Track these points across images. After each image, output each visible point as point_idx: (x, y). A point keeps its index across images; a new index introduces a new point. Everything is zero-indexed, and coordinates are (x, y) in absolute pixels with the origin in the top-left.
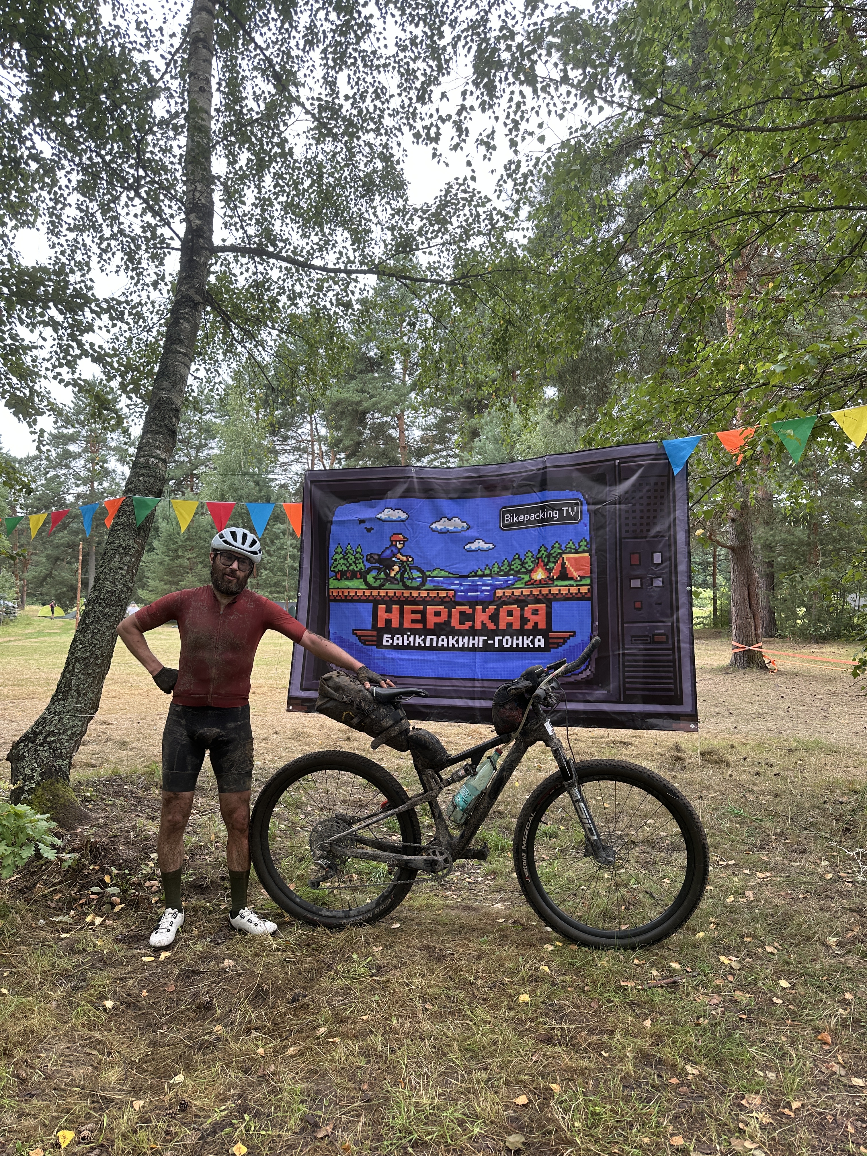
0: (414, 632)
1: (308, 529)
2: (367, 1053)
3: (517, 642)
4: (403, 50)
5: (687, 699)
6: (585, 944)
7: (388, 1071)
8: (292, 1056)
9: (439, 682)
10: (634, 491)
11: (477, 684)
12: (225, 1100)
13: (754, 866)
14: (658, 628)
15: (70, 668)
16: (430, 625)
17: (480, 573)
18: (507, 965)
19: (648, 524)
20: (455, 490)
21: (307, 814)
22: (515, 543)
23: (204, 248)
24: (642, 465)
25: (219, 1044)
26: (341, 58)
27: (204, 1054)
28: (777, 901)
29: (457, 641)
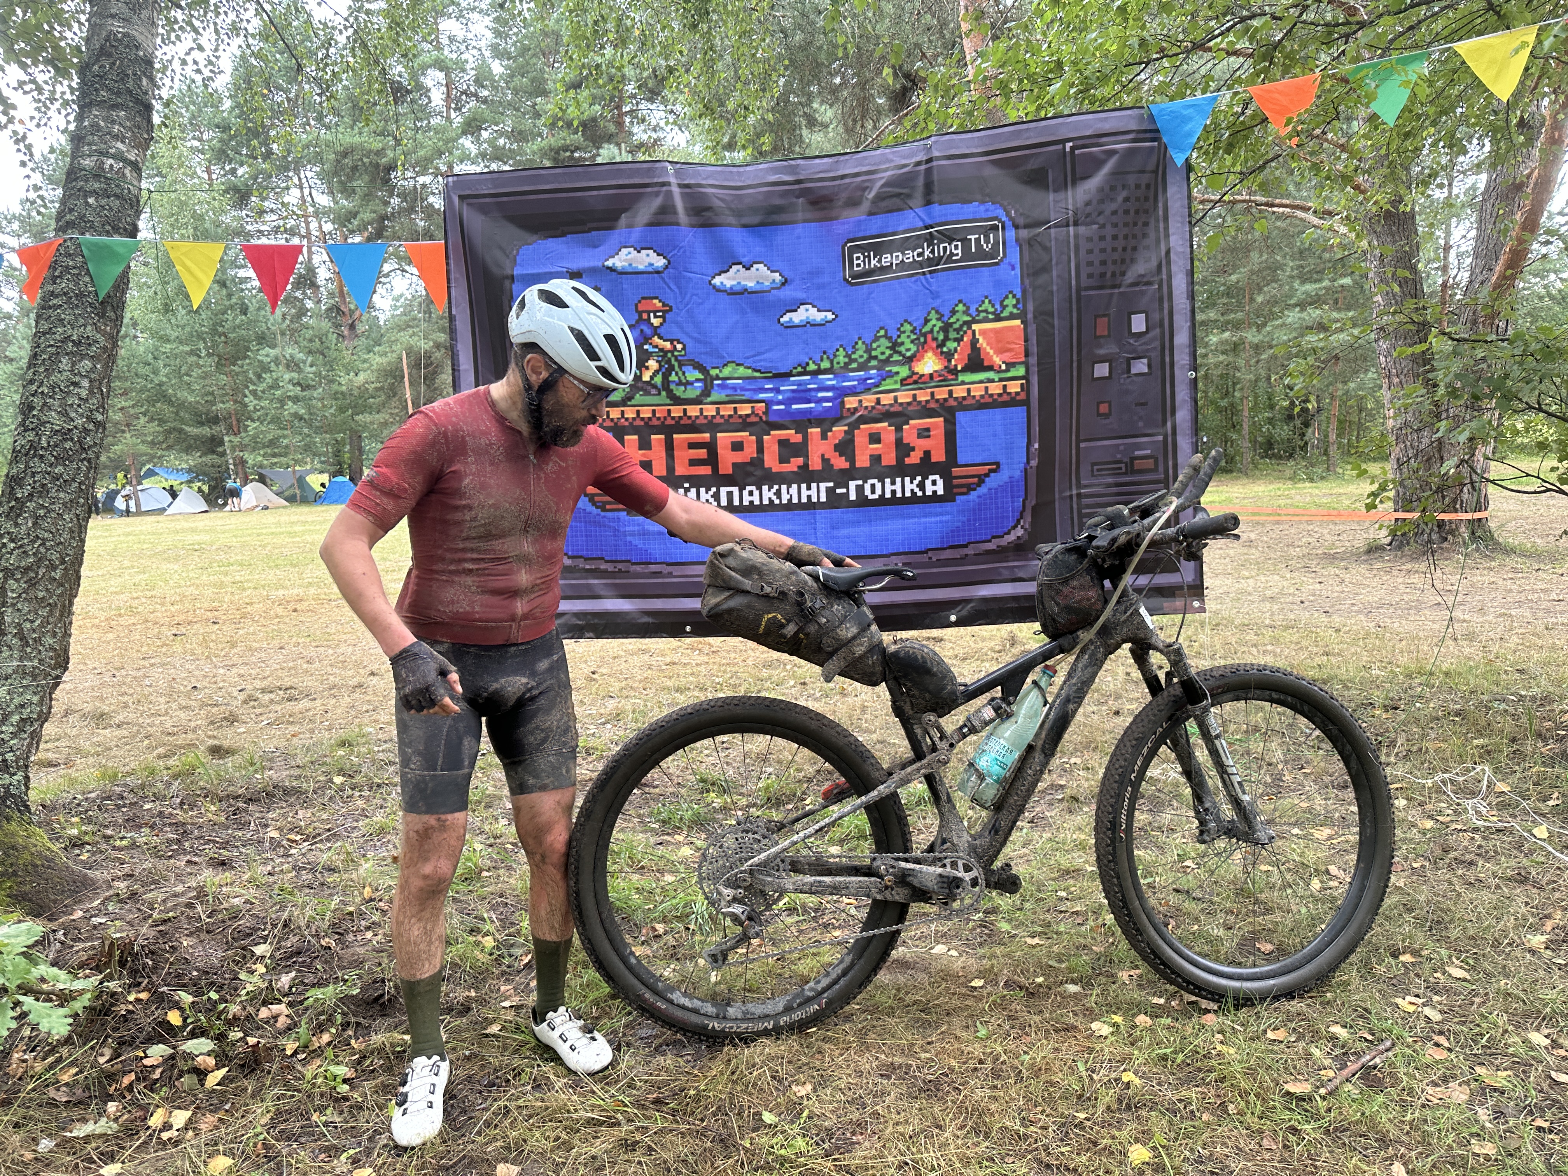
0: (697, 482)
3: (890, 488)
10: (1101, 201)
14: (1139, 446)
16: (726, 468)
17: (812, 367)
19: (1122, 262)
20: (754, 209)
22: (876, 308)
24: (1113, 152)
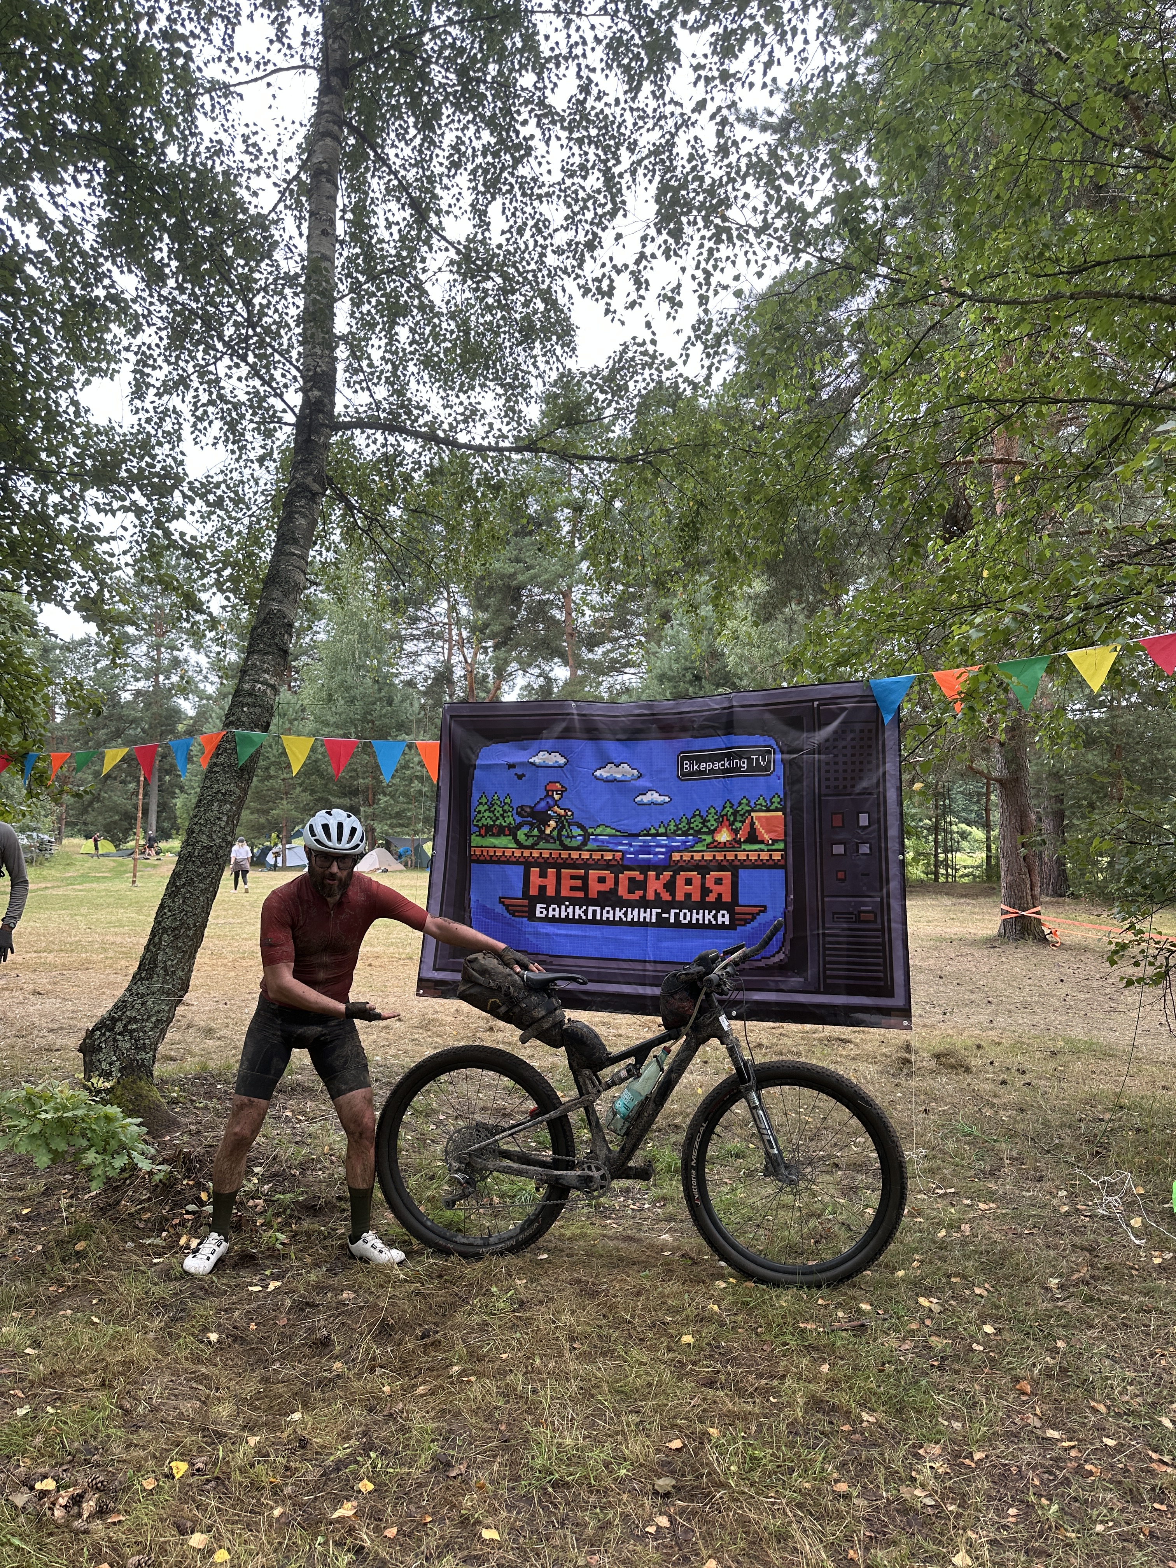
0: (574, 902)
1: (445, 773)
2: (507, 1393)
3: (696, 916)
4: (571, 176)
5: (899, 990)
6: (762, 1280)
7: (528, 1412)
8: (422, 1396)
9: (602, 964)
10: (836, 740)
11: (649, 967)
12: (348, 1438)
13: (977, 1196)
14: (864, 904)
15: (156, 940)
16: (593, 894)
17: (653, 831)
18: (670, 1302)
19: (853, 779)
20: (624, 730)
21: (438, 1124)
22: (695, 796)
23: (323, 425)
24: (845, 709)
25: (340, 1382)
26: (494, 185)
27: (323, 1392)
28: (997, 1237)
29: (625, 914)
